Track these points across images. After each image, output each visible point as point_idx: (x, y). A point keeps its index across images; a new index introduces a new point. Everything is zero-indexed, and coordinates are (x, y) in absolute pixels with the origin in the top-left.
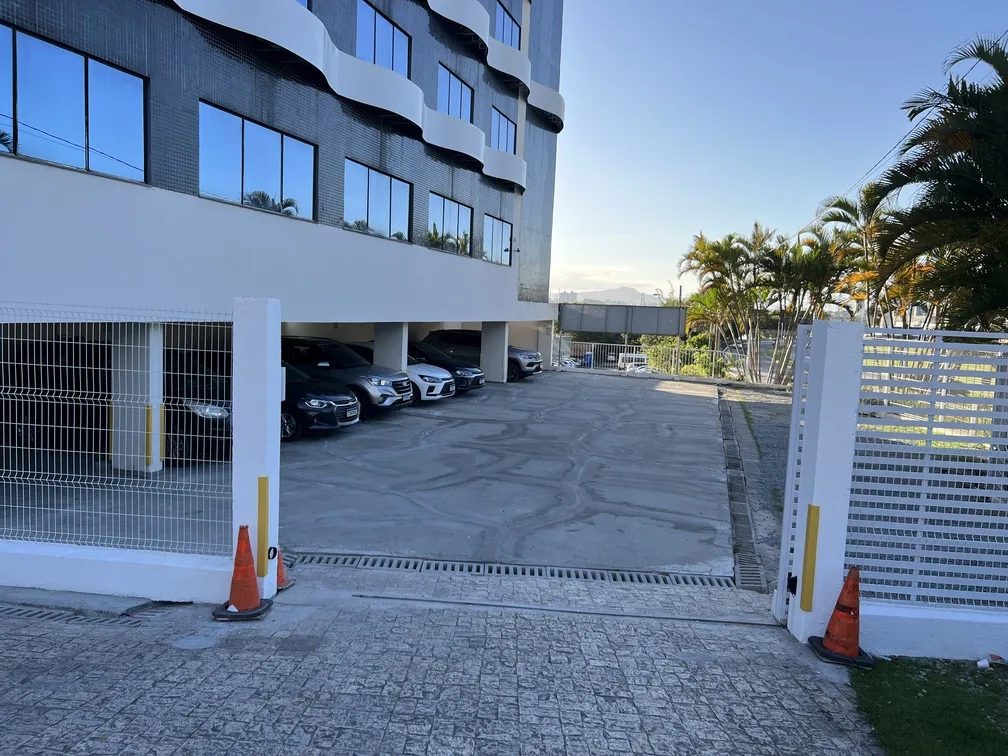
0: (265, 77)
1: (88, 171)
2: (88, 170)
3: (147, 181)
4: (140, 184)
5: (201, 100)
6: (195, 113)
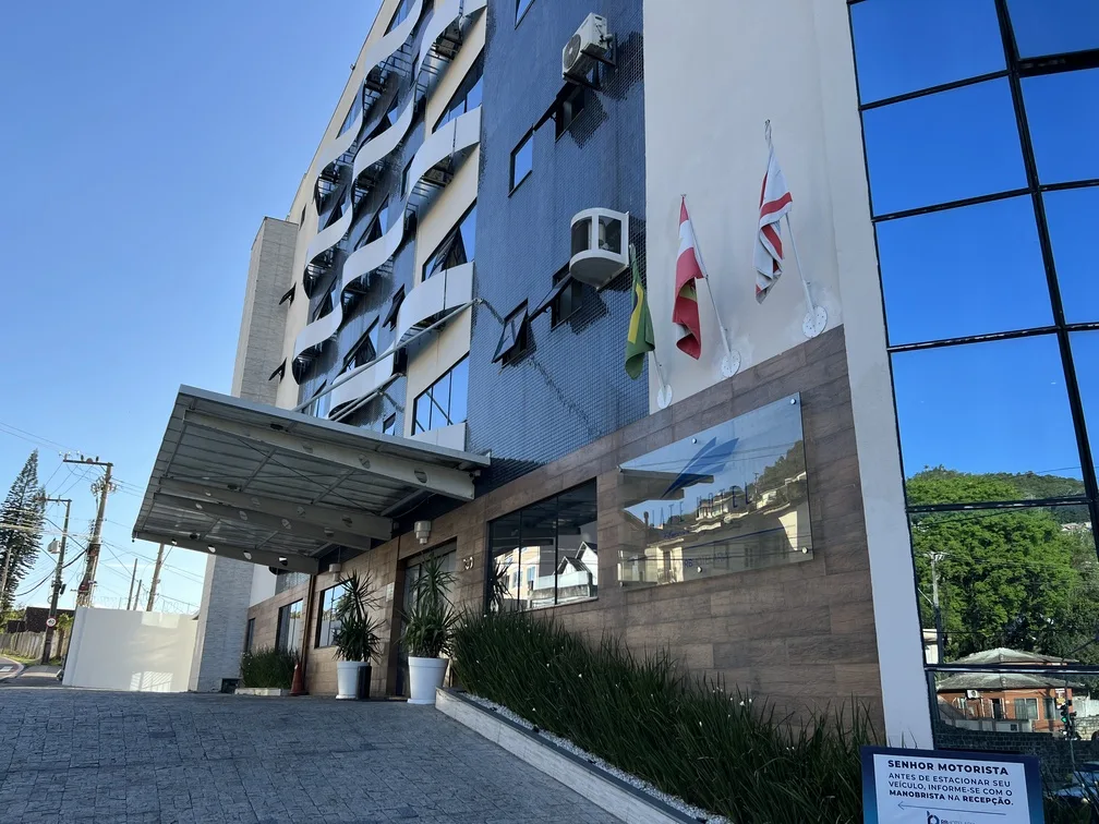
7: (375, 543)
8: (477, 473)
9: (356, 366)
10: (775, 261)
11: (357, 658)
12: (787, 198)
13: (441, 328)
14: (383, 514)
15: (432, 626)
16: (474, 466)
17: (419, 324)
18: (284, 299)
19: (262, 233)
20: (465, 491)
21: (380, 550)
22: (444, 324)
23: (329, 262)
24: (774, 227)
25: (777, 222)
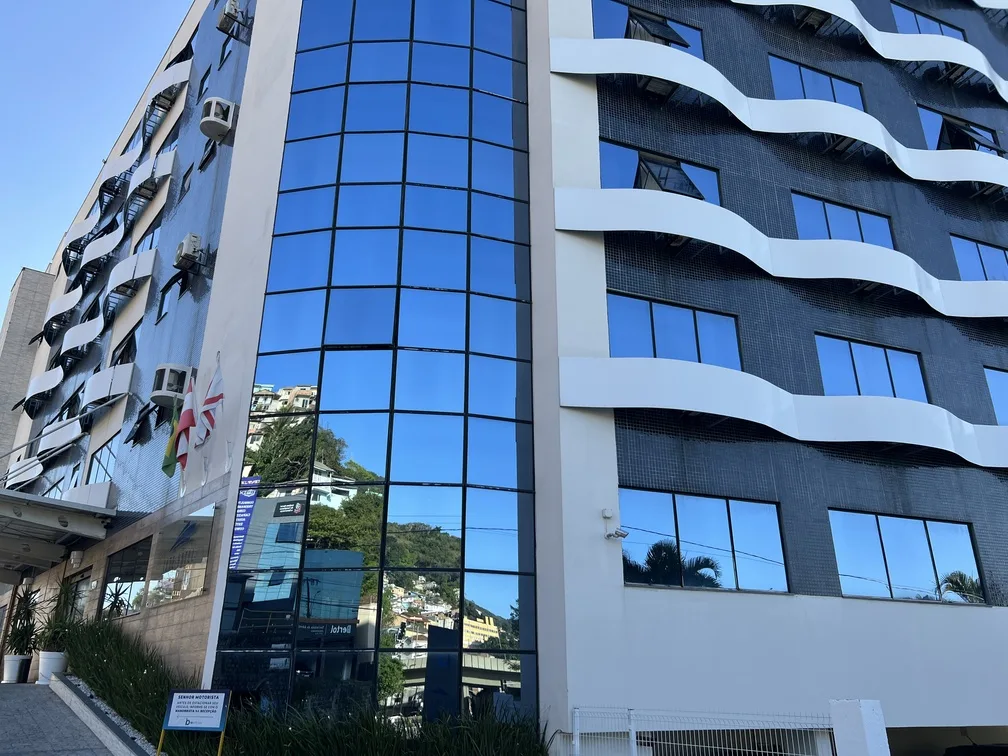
0: (892, 472)
1: (738, 590)
2: (738, 588)
3: (791, 590)
4: (784, 594)
5: (830, 508)
6: (827, 521)
7: (54, 565)
8: (109, 521)
9: (68, 418)
10: (208, 431)
11: (21, 653)
12: (221, 396)
13: (112, 406)
14: (59, 541)
15: (59, 630)
16: (105, 517)
17: (94, 403)
18: (33, 341)
19: (19, 281)
20: (100, 533)
21: (55, 570)
22: (114, 403)
23: (65, 321)
24: (211, 412)
25: (214, 409)
